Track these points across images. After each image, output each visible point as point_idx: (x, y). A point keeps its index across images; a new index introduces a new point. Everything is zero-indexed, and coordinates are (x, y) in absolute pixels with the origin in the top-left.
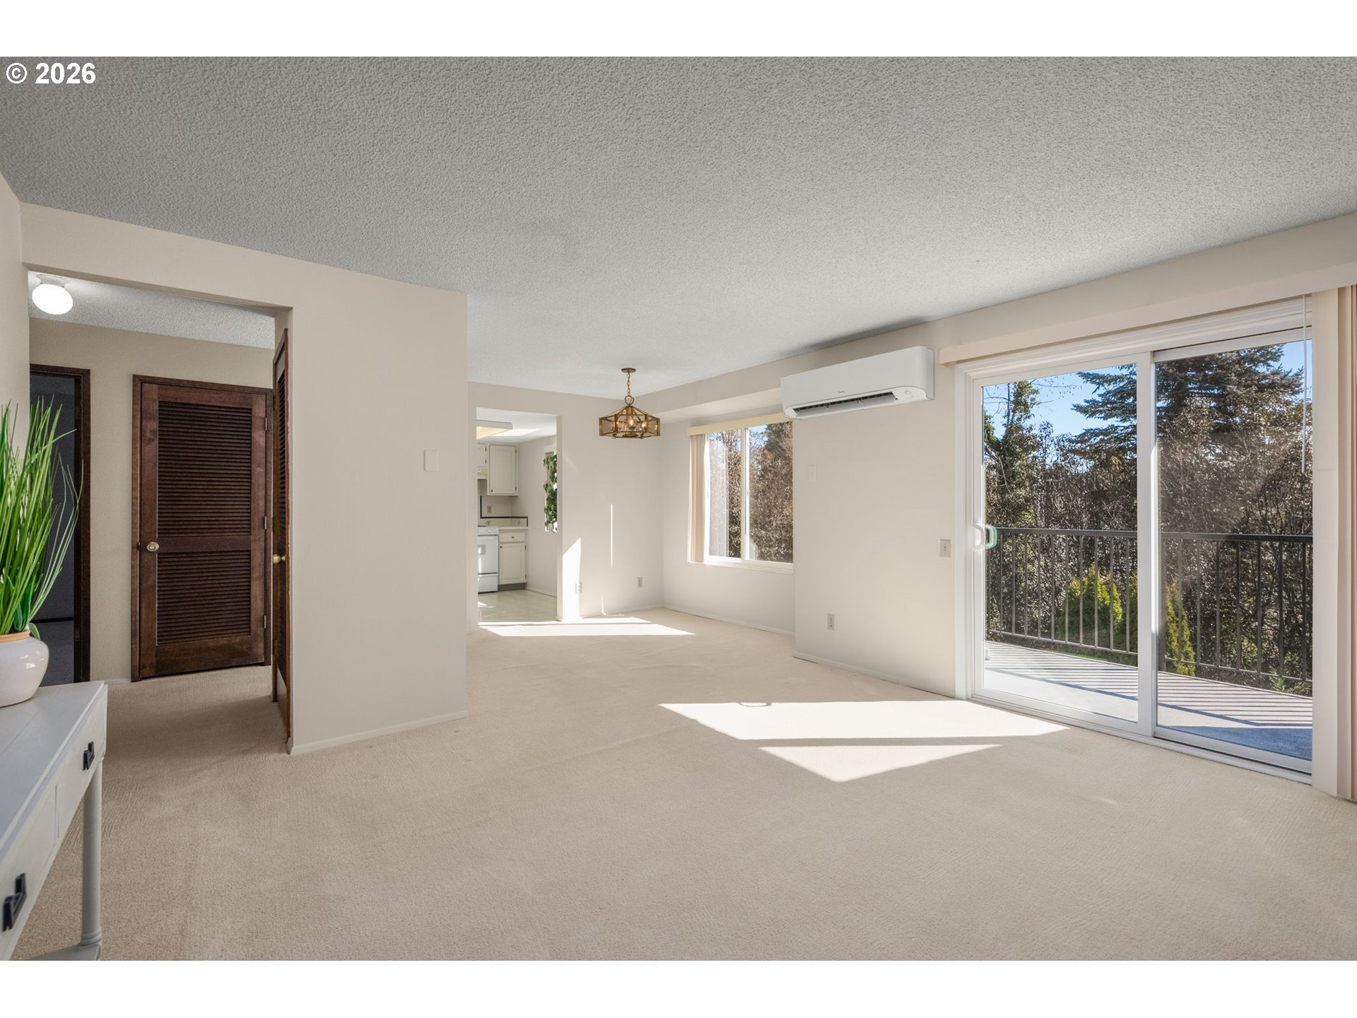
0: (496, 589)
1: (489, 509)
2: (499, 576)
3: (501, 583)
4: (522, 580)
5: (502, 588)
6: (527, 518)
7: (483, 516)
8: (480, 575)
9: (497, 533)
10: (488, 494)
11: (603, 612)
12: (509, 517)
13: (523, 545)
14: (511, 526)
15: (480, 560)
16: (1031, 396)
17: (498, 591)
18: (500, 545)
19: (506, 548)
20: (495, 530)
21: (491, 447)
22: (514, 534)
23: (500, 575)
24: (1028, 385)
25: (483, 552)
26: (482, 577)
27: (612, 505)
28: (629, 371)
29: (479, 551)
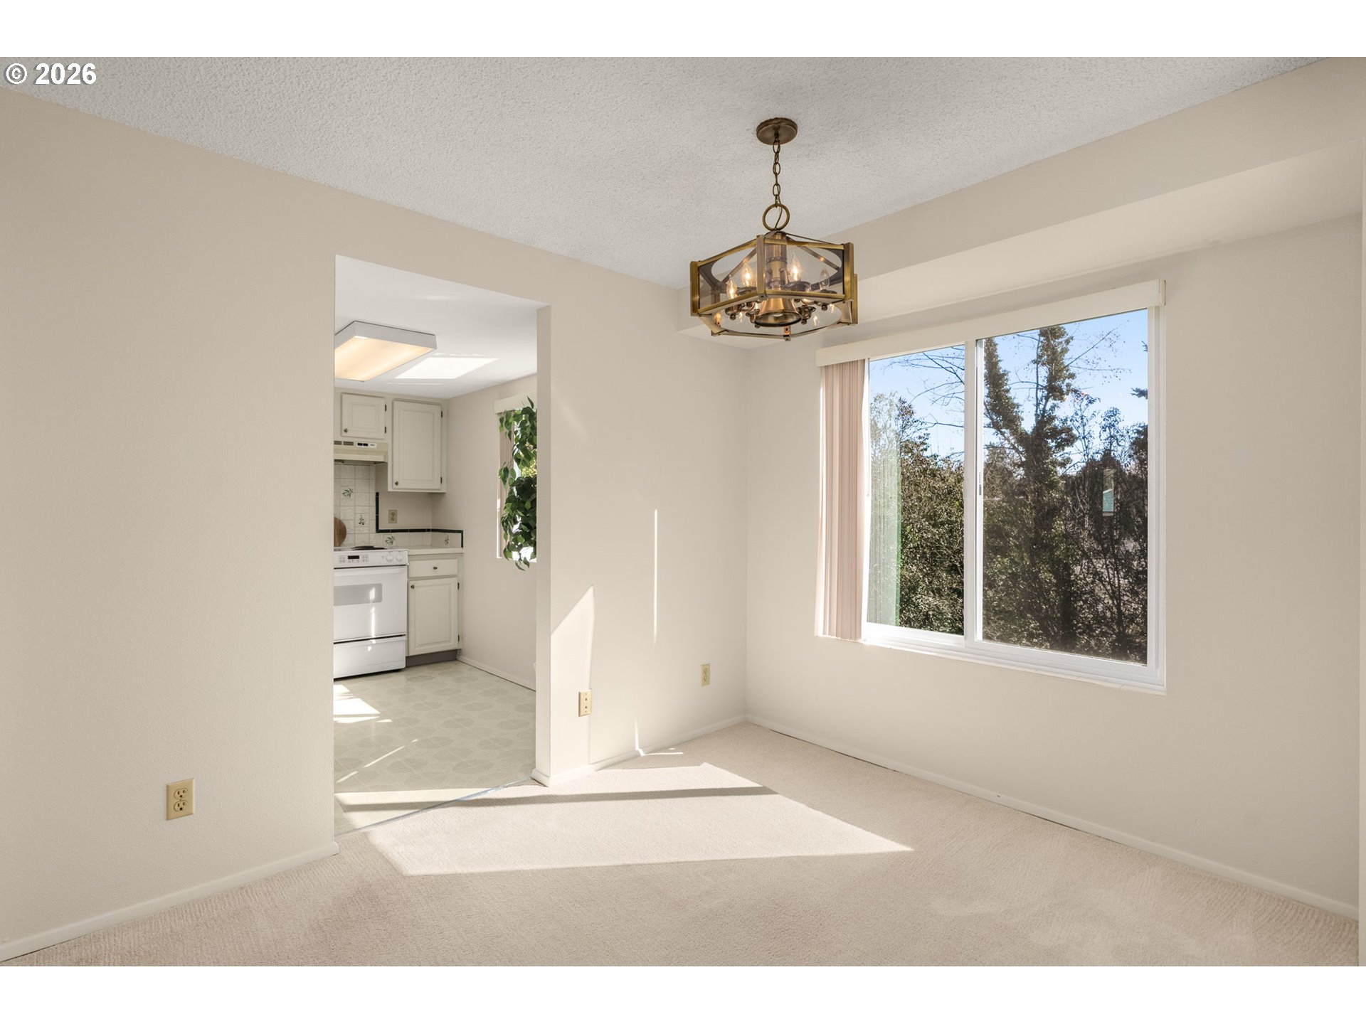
0: (403, 665)
1: (393, 516)
2: (408, 641)
3: (412, 654)
4: (452, 645)
5: (414, 662)
6: (461, 532)
7: (380, 529)
8: (374, 641)
9: (406, 561)
10: (390, 489)
11: (638, 748)
12: (428, 530)
13: (454, 581)
14: (432, 546)
15: (373, 610)
16: (1067, 381)
17: (408, 667)
18: (411, 583)
19: (422, 589)
20: (400, 555)
21: (396, 403)
22: (437, 561)
23: (411, 637)
24: (1065, 367)
25: (379, 599)
26: (377, 644)
27: (656, 512)
28: (777, 135)
29: (372, 594)
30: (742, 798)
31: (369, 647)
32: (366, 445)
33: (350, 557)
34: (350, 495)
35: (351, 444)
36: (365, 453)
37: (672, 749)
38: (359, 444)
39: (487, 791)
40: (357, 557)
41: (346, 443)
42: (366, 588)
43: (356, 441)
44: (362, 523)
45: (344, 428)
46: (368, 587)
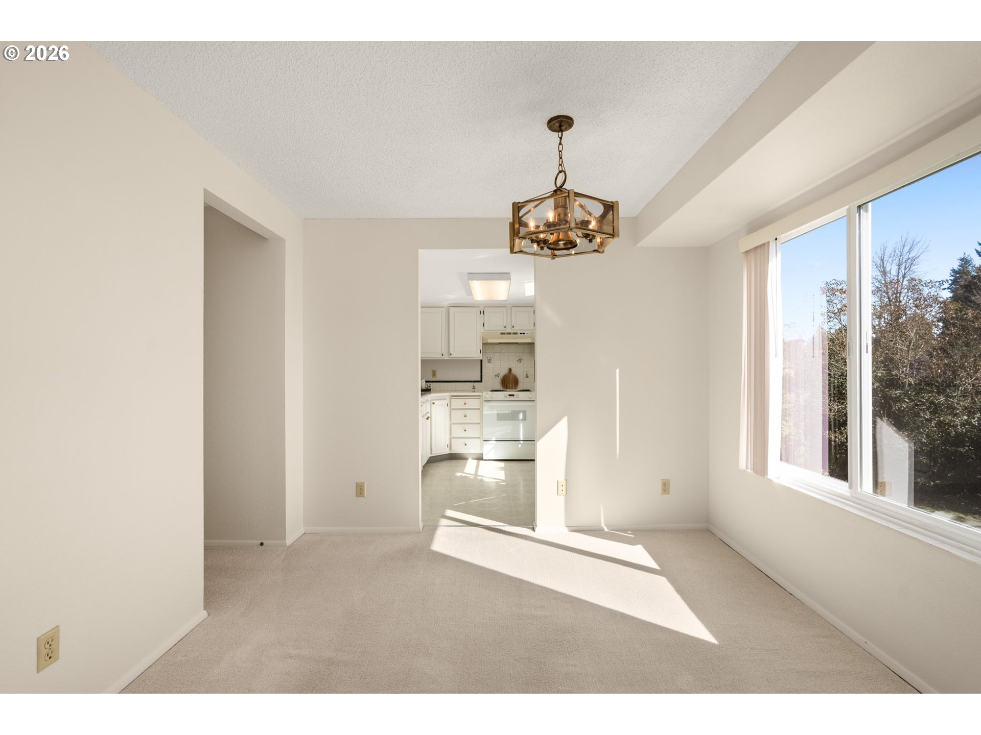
8: (522, 442)
11: (603, 525)
15: (521, 425)
25: (524, 419)
26: (523, 443)
27: (618, 371)
28: (560, 126)
29: (521, 416)
30: (644, 573)
31: (520, 445)
32: (524, 334)
33: (510, 395)
34: (521, 361)
35: (516, 333)
36: (524, 338)
37: (630, 532)
38: (521, 334)
39: (504, 526)
40: (513, 395)
41: (514, 333)
42: (518, 412)
43: (519, 332)
44: (527, 377)
45: (513, 325)
46: (519, 412)
